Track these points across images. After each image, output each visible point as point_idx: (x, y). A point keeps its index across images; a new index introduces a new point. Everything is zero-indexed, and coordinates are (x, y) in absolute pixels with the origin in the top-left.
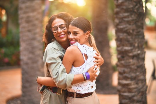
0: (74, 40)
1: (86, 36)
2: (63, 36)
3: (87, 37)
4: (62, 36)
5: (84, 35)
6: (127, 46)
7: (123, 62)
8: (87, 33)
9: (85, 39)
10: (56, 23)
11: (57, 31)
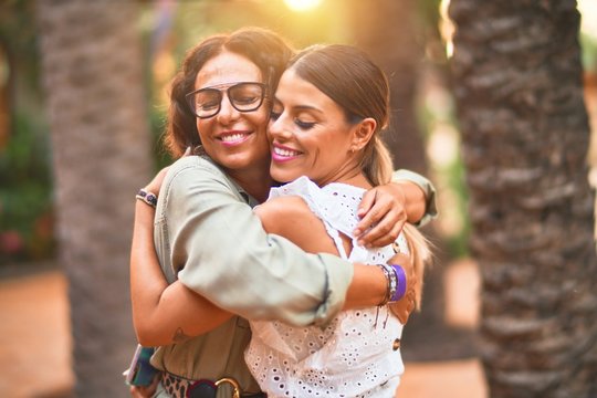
0: (291, 145)
1: (355, 140)
3: (355, 148)
5: (346, 133)
8: (360, 125)
9: (343, 153)
10: (216, 72)
11: (213, 112)
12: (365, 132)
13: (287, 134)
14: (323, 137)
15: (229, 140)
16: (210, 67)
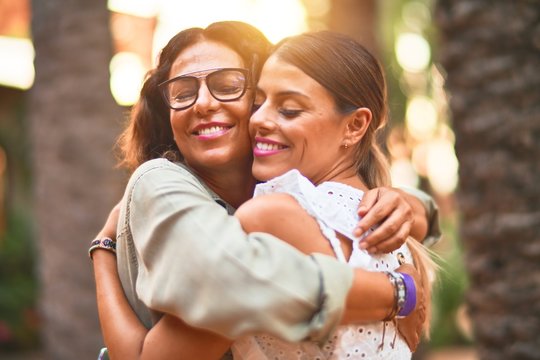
1: (348, 134)
2: (216, 132)
3: (348, 142)
4: (213, 130)
6: (511, 209)
7: (499, 288)
10: (194, 60)
12: (359, 124)
13: (269, 125)
14: (310, 126)
15: (207, 133)
16: (187, 54)
